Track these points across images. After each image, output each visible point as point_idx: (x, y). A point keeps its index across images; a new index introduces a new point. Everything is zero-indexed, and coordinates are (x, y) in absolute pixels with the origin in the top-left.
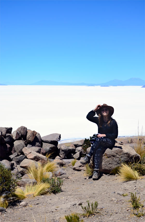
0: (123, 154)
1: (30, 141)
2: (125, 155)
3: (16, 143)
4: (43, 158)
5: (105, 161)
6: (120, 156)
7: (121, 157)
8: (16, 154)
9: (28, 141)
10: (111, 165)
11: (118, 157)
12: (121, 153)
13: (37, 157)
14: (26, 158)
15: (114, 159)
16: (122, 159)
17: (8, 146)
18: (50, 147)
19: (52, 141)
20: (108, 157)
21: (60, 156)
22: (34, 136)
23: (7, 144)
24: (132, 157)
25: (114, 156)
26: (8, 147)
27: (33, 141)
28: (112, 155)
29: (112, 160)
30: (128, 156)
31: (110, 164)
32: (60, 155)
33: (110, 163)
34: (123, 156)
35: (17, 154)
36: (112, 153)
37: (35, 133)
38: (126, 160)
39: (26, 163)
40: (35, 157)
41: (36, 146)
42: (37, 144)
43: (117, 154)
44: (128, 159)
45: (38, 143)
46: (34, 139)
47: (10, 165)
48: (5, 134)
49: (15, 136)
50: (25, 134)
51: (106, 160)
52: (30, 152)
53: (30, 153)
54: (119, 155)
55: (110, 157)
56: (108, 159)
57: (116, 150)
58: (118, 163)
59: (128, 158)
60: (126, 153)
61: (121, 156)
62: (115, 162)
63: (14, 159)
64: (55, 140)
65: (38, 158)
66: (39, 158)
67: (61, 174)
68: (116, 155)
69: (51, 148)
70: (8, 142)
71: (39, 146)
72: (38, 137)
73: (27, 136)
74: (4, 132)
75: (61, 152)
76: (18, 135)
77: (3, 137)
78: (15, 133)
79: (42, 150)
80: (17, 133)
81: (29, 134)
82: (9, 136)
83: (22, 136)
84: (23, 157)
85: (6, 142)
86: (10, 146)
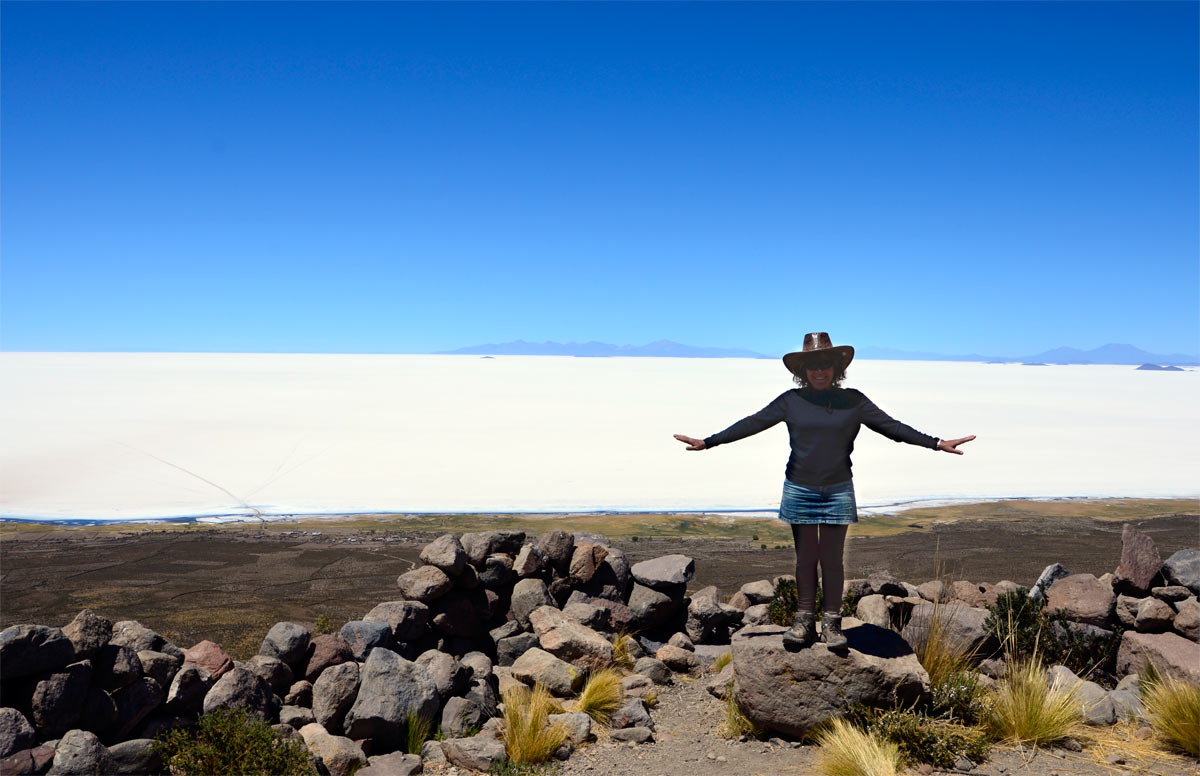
0: (853, 672)
1: (579, 579)
2: (864, 675)
3: (522, 589)
4: (595, 647)
5: (783, 694)
6: (841, 678)
7: (847, 683)
8: (512, 625)
9: (574, 579)
10: (806, 709)
11: (835, 684)
12: (847, 668)
13: (574, 645)
14: (537, 644)
15: (820, 688)
16: (851, 690)
17: (491, 595)
18: (650, 602)
19: (659, 582)
20: (798, 681)
21: (687, 634)
22: (595, 563)
23: (487, 592)
24: (889, 686)
25: (818, 677)
26: (490, 600)
27: (591, 579)
28: (812, 675)
29: (810, 691)
30: (876, 680)
31: (801, 704)
32: (689, 631)
33: (802, 700)
34: (854, 678)
35: (514, 627)
36: (812, 664)
37: (601, 554)
38: (865, 695)
39: (528, 665)
40: (564, 643)
41: (602, 597)
42: (609, 589)
43: (831, 670)
44: (875, 691)
45: (612, 587)
46: (594, 575)
47: (453, 675)
48: (481, 556)
49: (523, 564)
50: (564, 556)
51: (789, 691)
52: (553, 625)
53: (553, 628)
54: (837, 674)
55: (805, 680)
56: (796, 686)
58: (833, 704)
59: (876, 686)
60: (865, 669)
61: (846, 678)
62: (820, 700)
63: (503, 642)
64: (669, 580)
65: (576, 648)
66: (582, 647)
67: (631, 721)
68: (828, 672)
69: (653, 606)
70: (492, 585)
71: (614, 596)
72: (614, 565)
73: (573, 563)
74: (478, 551)
75: (689, 620)
76: (536, 560)
77: (473, 567)
78: (525, 551)
79: (620, 613)
80: (533, 554)
81: (578, 557)
82: (497, 564)
83: (551, 562)
84: (530, 641)
85: (484, 585)
86: (497, 597)
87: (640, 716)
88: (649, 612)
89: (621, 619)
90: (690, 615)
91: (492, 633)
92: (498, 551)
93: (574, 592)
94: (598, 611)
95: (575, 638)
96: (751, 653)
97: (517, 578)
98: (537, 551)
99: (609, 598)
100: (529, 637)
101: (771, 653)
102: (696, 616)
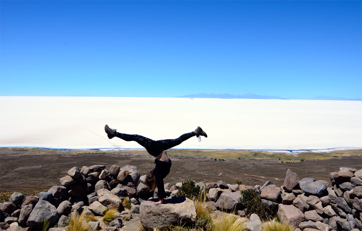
0: (169, 214)
1: (120, 180)
2: (172, 215)
3: (99, 183)
4: (115, 202)
5: (150, 219)
6: (166, 216)
7: (167, 217)
8: (94, 194)
9: (118, 180)
10: (156, 224)
11: (164, 217)
12: (168, 213)
14: (98, 200)
15: (160, 218)
16: (168, 219)
17: (89, 185)
18: (142, 188)
20: (154, 216)
22: (125, 176)
24: (180, 219)
25: (159, 215)
27: (123, 181)
28: (158, 214)
29: (157, 219)
30: (176, 217)
31: (155, 223)
33: (155, 221)
34: (169, 216)
36: (158, 211)
37: (128, 173)
38: (173, 221)
39: (93, 206)
40: (104, 200)
41: (127, 186)
42: (130, 183)
43: (163, 213)
44: (176, 220)
46: (124, 179)
49: (102, 176)
51: (151, 219)
53: (102, 195)
54: (164, 214)
55: (156, 215)
56: (154, 217)
57: (162, 209)
58: (163, 223)
59: (176, 219)
60: (173, 213)
61: (167, 216)
62: (160, 222)
63: (90, 199)
65: (109, 202)
68: (162, 214)
70: (89, 182)
71: (132, 186)
72: (132, 176)
73: (119, 175)
74: (86, 172)
75: (154, 194)
76: (106, 174)
77: (83, 176)
78: (103, 171)
79: (131, 191)
80: (105, 173)
81: (120, 173)
82: (92, 176)
83: (111, 175)
84: (96, 199)
85: (87, 182)
86: (91, 185)
87: (116, 223)
88: (141, 191)
89: (131, 193)
90: (155, 192)
91: (87, 196)
92: (96, 171)
93: (119, 184)
94: (121, 190)
95: (108, 199)
96: (143, 206)
97: (99, 180)
98: (106, 172)
99: (130, 186)
100: (96, 198)
101: (148, 207)
102: (156, 193)
